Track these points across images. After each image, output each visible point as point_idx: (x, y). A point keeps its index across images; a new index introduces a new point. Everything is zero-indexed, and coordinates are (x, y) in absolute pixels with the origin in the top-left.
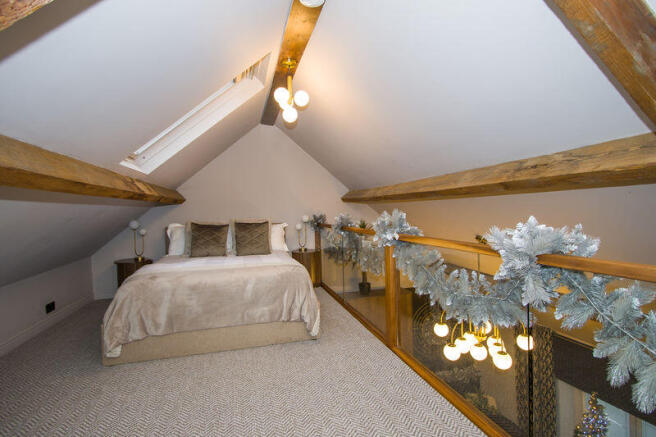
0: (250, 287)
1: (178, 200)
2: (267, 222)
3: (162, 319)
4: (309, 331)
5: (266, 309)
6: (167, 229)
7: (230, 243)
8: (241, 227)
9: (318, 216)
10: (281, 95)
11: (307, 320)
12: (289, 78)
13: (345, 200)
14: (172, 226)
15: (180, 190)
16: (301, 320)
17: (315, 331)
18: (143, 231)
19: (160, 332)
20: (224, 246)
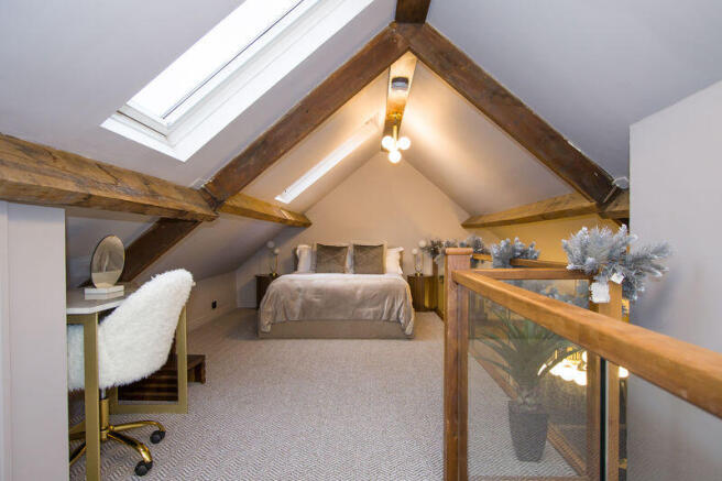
0: (359, 292)
1: (307, 224)
2: (382, 246)
3: (297, 310)
4: (404, 330)
5: (371, 309)
6: (296, 249)
7: (348, 262)
8: (358, 248)
9: (435, 241)
10: (387, 142)
11: (402, 321)
12: (395, 128)
13: (465, 226)
14: (301, 247)
15: (308, 215)
16: (398, 321)
17: (409, 330)
18: (277, 251)
19: (296, 318)
20: (343, 264)
